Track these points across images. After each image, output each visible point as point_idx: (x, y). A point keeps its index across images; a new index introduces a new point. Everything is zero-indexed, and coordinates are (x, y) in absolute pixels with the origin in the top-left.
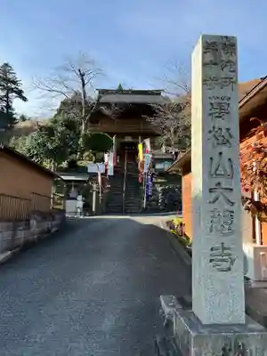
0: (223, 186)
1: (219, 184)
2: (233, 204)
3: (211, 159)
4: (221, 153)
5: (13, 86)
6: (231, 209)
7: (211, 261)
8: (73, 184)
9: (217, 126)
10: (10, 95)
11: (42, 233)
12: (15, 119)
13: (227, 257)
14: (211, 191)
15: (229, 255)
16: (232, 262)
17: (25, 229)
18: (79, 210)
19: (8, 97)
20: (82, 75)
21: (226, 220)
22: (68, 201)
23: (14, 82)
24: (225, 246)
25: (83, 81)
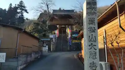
0: (93, 44)
1: (92, 44)
2: (96, 50)
3: (89, 36)
4: (92, 35)
5: (24, 8)
6: (96, 51)
7: (90, 67)
8: (45, 42)
9: (91, 27)
10: (23, 11)
11: (35, 58)
12: (24, 19)
13: (94, 66)
14: (89, 46)
15: (95, 65)
16: (96, 67)
17: (30, 57)
18: (47, 51)
19: (22, 12)
20: (48, 5)
21: (94, 54)
22: (43, 48)
23: (24, 7)
24: (94, 62)
25: (48, 7)
